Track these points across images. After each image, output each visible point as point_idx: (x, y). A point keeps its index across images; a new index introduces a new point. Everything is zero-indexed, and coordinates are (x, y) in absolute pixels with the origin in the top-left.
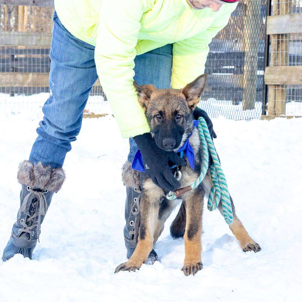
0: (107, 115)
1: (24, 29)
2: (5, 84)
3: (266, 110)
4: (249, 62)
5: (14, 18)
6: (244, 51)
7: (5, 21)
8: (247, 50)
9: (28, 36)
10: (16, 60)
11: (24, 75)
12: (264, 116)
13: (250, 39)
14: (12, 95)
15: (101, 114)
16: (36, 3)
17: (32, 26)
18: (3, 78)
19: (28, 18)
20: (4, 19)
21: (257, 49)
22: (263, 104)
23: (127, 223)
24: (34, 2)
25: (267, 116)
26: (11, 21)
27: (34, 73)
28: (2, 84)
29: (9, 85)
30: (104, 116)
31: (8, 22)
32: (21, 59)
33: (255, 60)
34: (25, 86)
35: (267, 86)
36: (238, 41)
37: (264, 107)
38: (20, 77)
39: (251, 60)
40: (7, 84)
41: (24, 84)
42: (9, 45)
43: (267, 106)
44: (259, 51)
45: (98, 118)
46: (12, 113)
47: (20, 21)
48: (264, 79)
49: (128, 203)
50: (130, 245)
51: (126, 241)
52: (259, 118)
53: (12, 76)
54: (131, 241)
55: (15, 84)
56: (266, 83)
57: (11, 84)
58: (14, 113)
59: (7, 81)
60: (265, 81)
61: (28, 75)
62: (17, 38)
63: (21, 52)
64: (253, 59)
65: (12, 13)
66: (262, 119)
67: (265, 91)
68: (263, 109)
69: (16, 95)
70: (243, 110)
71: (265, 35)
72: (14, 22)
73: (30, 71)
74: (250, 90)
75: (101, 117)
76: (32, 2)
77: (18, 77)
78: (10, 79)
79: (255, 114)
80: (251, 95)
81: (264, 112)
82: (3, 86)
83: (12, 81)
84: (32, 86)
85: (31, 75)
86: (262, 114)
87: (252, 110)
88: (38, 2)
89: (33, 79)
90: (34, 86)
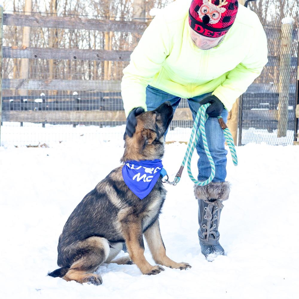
0: (175, 142)
1: (109, 77)
2: (99, 120)
3: (297, 137)
4: (282, 101)
5: (100, 69)
6: (278, 92)
7: (94, 71)
8: (281, 91)
9: (116, 83)
10: (104, 100)
11: (113, 113)
12: (295, 142)
13: (282, 84)
14: (101, 127)
15: (171, 141)
16: (122, 59)
17: (115, 74)
18: (97, 115)
19: (112, 68)
20: (94, 69)
21: (288, 91)
22: (295, 132)
23: (200, 227)
24: (120, 58)
25: (297, 142)
26: (99, 71)
27: (120, 111)
28: (97, 120)
29: (102, 121)
30: (173, 143)
31: (97, 72)
32: (107, 100)
33: (287, 99)
34: (114, 121)
35: (297, 119)
36: (274, 85)
37: (295, 135)
38: (110, 114)
39: (284, 99)
40: (100, 119)
41: (113, 119)
42: (102, 90)
43: (298, 134)
44: (290, 92)
45: (168, 144)
46: (104, 141)
47: (105, 71)
48: (295, 114)
49: (200, 211)
50: (203, 243)
51: (200, 240)
52: (291, 144)
53: (104, 114)
54: (205, 240)
55: (107, 119)
56: (297, 117)
57: (103, 119)
58: (105, 141)
59: (100, 117)
60: (296, 115)
61: (116, 112)
62: (107, 85)
63: (107, 94)
64: (285, 98)
65: (100, 65)
66: (294, 144)
67: (296, 123)
68: (294, 137)
69: (104, 126)
70: (278, 137)
71: (296, 81)
72: (101, 72)
73: (117, 110)
74: (283, 122)
75: (171, 143)
76: (118, 58)
77: (108, 114)
78: (103, 116)
79: (289, 141)
80: (284, 126)
81: (295, 139)
82: (97, 121)
83: (104, 117)
84: (118, 121)
85: (118, 112)
86: (294, 140)
87: (284, 137)
88: (124, 58)
89: (119, 116)
90: (120, 121)
